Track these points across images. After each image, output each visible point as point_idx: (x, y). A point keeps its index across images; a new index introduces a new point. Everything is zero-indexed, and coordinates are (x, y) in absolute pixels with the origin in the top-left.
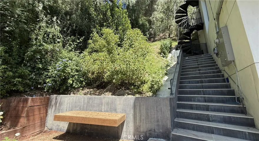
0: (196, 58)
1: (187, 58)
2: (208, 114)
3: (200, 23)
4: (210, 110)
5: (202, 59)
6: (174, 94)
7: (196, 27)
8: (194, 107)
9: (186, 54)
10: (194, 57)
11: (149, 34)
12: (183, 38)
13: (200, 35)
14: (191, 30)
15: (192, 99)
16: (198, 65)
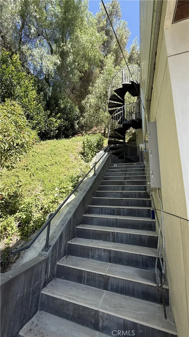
0: (126, 168)
1: (115, 165)
2: (97, 309)
3: (137, 119)
4: (109, 288)
5: (132, 170)
6: (51, 249)
7: (132, 123)
8: (85, 278)
9: (119, 158)
10: (124, 165)
11: (78, 124)
12: (114, 136)
13: (137, 136)
14: (126, 127)
15: (90, 253)
16: (125, 178)
